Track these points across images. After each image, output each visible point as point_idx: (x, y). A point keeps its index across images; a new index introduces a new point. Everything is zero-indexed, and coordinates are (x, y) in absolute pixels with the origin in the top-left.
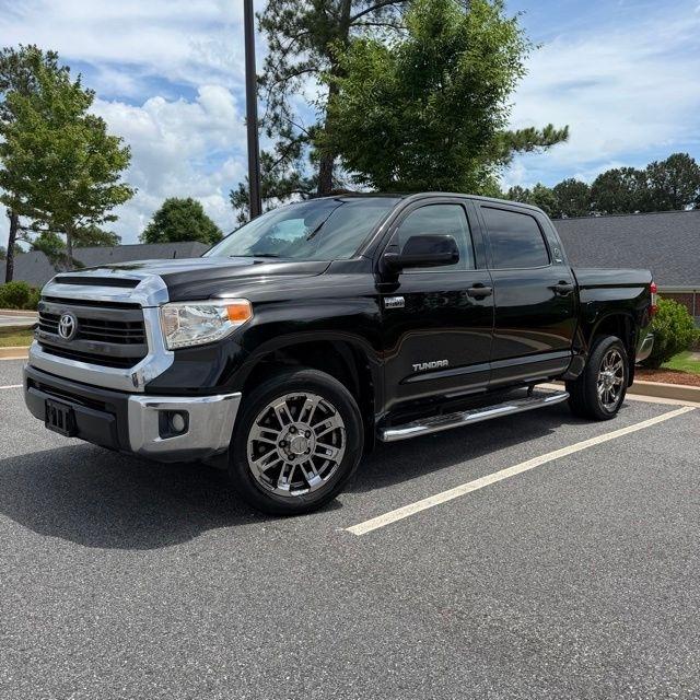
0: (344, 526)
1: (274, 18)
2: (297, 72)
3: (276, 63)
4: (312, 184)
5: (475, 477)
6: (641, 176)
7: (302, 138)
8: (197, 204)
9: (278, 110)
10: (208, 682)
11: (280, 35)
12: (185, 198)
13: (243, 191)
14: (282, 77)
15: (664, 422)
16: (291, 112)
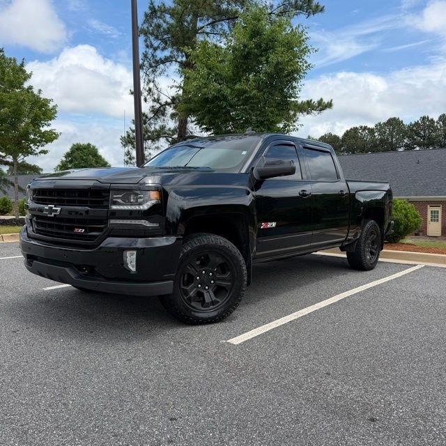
0: (225, 339)
1: (148, 28)
2: (163, 62)
3: (150, 56)
4: (174, 131)
5: (302, 308)
6: (371, 131)
7: (167, 103)
8: (94, 147)
9: (151, 85)
10: (157, 440)
11: (152, 38)
12: (86, 143)
13: (129, 136)
14: (154, 65)
15: (408, 274)
16: (159, 87)
